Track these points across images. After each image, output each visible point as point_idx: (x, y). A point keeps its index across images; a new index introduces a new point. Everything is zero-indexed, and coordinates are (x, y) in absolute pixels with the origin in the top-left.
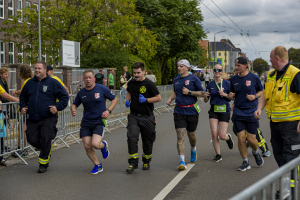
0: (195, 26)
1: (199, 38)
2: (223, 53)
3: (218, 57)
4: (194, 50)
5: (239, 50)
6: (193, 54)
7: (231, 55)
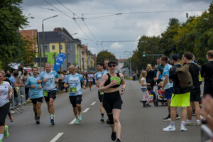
0: (11, 9)
1: (17, 25)
2: (57, 45)
3: (51, 50)
4: (11, 42)
5: (78, 41)
6: (10, 48)
7: (67, 48)
